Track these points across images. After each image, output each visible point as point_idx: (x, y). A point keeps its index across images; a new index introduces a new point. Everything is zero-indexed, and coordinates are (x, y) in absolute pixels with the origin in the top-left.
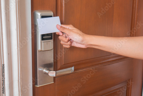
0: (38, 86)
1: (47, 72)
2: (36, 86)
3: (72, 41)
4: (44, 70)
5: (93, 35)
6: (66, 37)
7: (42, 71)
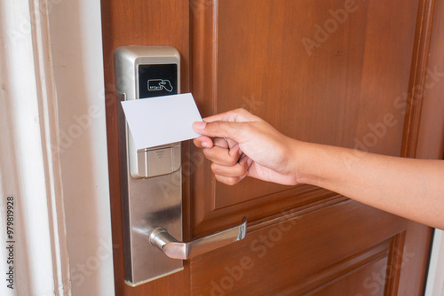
0: (134, 285)
1: (161, 242)
2: (128, 283)
3: (249, 162)
4: (153, 236)
5: (321, 143)
6: (229, 149)
7: (145, 239)
